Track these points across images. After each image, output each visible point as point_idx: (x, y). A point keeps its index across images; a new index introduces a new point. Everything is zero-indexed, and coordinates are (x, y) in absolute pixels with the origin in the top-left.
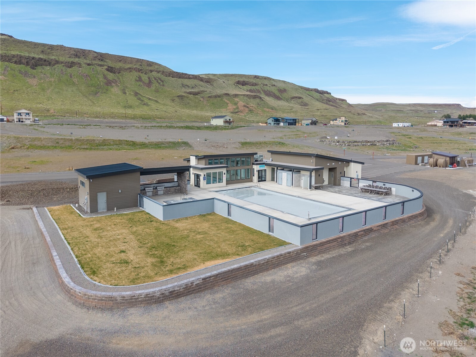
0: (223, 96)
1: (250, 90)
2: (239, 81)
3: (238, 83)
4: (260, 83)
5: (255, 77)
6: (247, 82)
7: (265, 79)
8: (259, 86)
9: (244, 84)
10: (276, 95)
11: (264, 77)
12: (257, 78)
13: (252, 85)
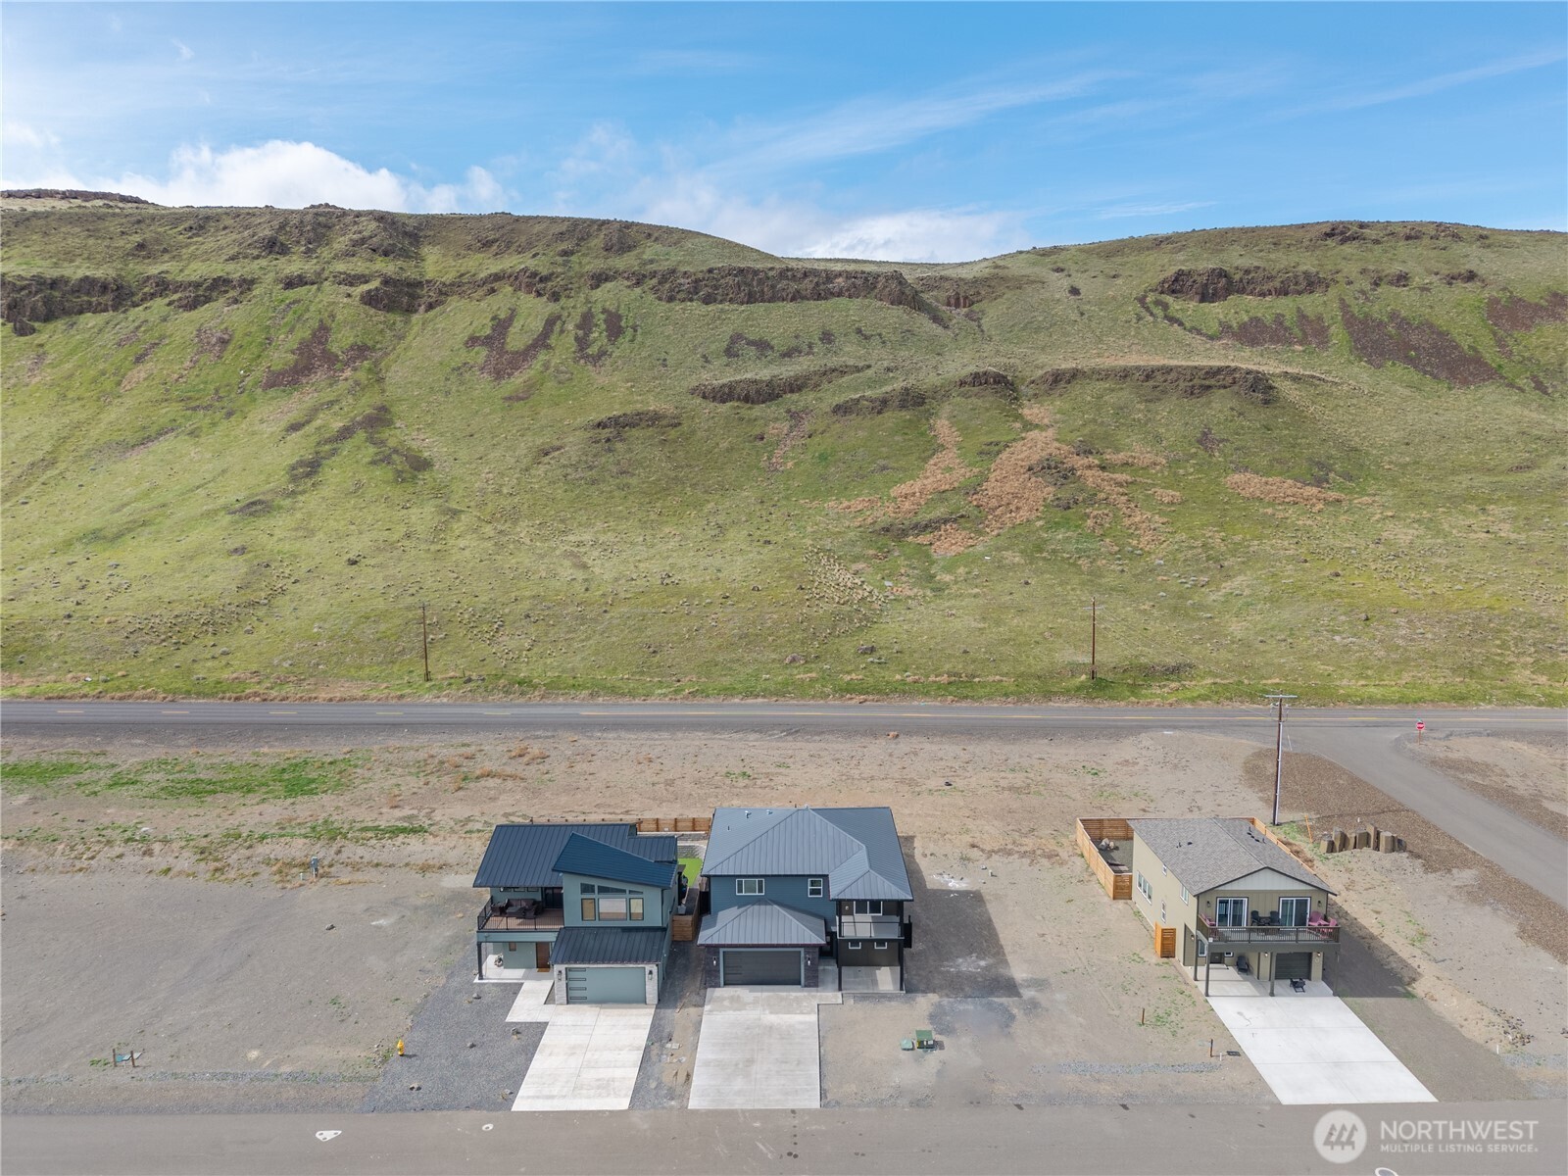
0: (947, 395)
1: (1243, 326)
2: (1179, 276)
3: (1177, 285)
4: (1351, 269)
5: (1329, 235)
6: (1247, 272)
7: (1408, 238)
8: (1333, 292)
9: (1217, 286)
10: (1457, 347)
11: (1404, 224)
12: (1343, 241)
13: (1283, 292)
